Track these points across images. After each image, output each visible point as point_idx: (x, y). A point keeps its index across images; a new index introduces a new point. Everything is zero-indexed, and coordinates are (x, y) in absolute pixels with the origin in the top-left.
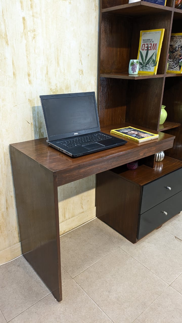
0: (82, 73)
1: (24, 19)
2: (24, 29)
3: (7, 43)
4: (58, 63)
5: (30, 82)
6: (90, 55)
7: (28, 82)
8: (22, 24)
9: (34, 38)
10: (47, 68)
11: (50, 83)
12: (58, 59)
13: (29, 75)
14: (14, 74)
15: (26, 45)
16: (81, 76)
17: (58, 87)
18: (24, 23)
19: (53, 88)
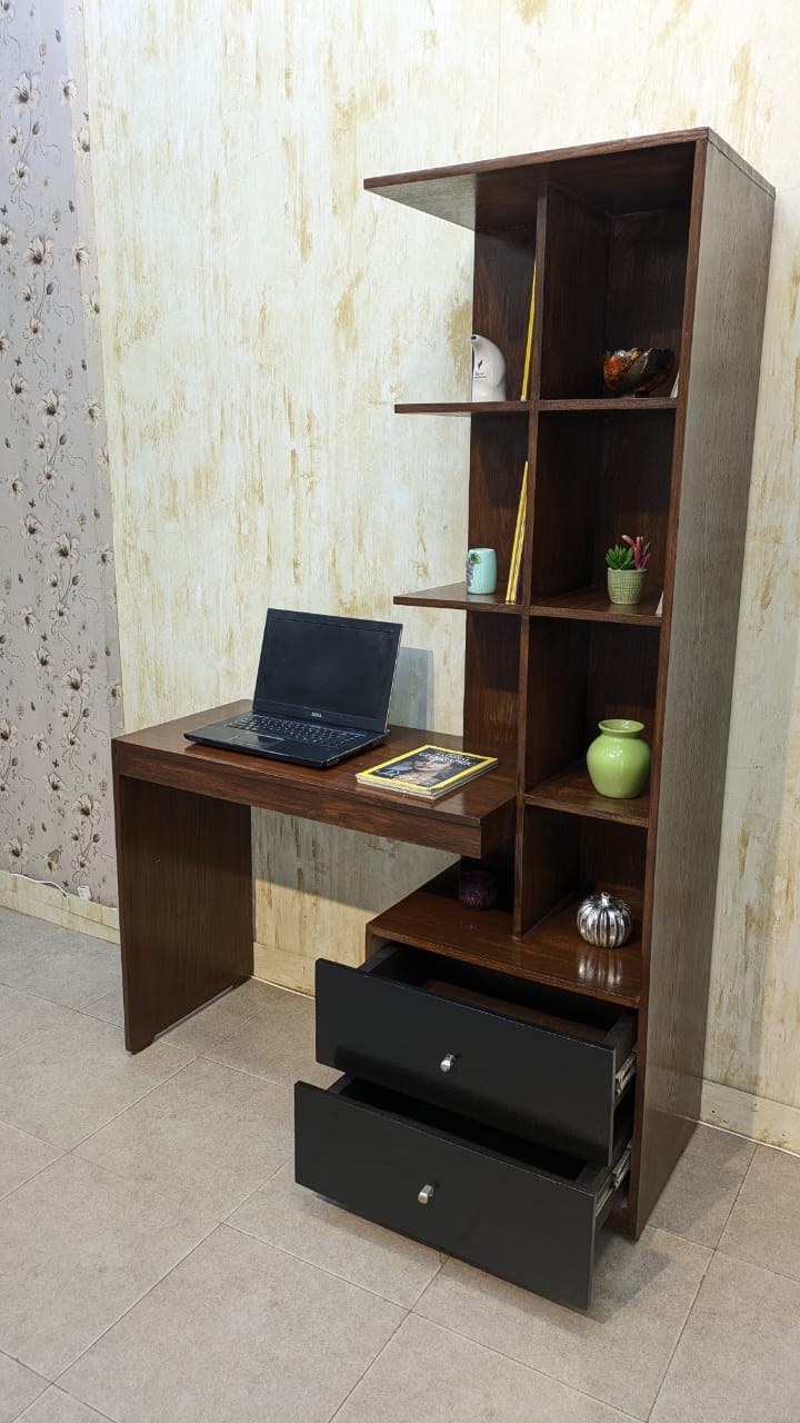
0: (425, 572)
1: (293, 453)
2: (294, 471)
3: (261, 499)
4: (360, 544)
5: (297, 579)
6: (450, 529)
7: (293, 580)
8: (290, 464)
9: (310, 489)
10: (334, 552)
11: (339, 587)
12: (360, 534)
13: (296, 565)
14: (269, 560)
15: (295, 504)
16: (420, 579)
17: (358, 596)
18: (293, 462)
19: (347, 599)
